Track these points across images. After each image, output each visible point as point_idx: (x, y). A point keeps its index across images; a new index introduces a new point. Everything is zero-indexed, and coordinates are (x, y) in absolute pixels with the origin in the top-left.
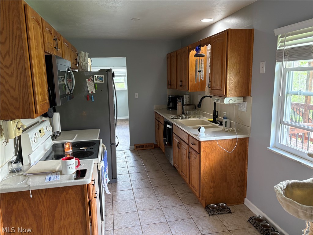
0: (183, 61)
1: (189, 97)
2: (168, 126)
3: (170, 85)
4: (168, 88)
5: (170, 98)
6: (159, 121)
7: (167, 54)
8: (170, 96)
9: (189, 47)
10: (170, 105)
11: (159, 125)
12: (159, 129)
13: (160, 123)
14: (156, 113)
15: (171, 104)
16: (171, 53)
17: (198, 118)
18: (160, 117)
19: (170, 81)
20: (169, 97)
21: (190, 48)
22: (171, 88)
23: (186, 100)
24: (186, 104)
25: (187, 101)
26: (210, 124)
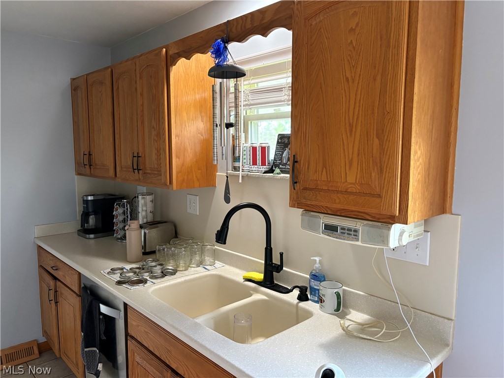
0: (142, 95)
1: (152, 201)
2: (104, 309)
3: (87, 167)
4: (79, 174)
5: (90, 204)
6: (55, 278)
7: (73, 80)
8: (90, 198)
9: (166, 51)
10: (88, 223)
11: (56, 291)
12: (56, 303)
13: (59, 283)
14: (41, 251)
15: (92, 220)
16: (87, 75)
17: (200, 269)
18: (58, 264)
19: (90, 155)
20: (86, 202)
21: (171, 53)
22: (91, 175)
23: (146, 211)
24: (145, 221)
25: (148, 211)
26: (257, 291)
